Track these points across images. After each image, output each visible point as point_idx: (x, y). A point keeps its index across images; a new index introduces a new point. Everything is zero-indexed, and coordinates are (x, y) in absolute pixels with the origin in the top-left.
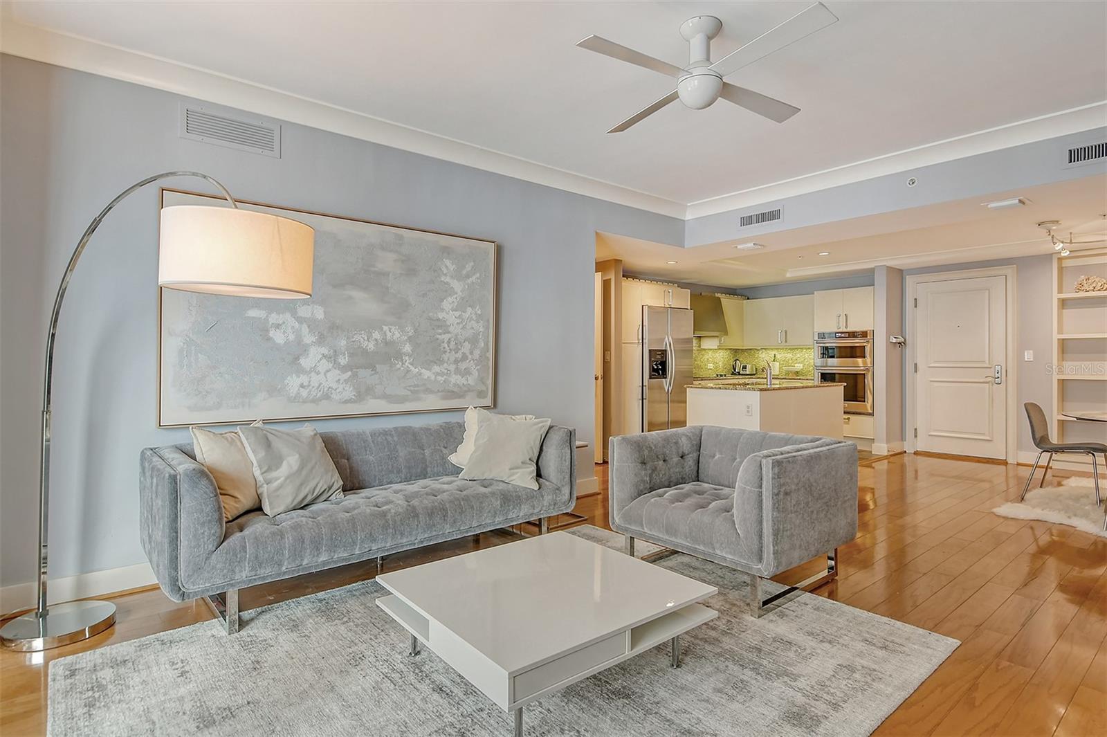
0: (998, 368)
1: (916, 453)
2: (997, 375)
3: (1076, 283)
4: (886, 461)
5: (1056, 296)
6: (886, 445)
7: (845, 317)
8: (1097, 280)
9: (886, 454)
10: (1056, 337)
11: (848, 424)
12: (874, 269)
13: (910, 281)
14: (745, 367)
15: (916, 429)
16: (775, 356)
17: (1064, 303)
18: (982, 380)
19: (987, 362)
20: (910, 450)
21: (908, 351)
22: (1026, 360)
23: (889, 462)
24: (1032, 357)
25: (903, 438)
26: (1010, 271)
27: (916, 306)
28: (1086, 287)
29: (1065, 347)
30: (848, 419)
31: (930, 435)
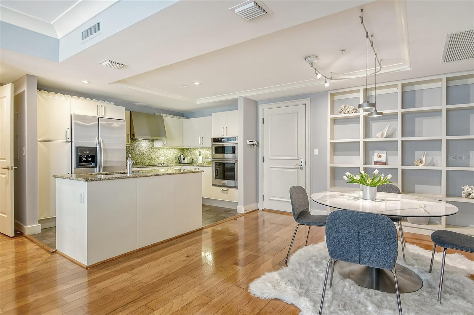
0: (302, 160)
1: (264, 210)
2: (301, 164)
3: (339, 109)
4: (243, 217)
5: (329, 116)
6: (243, 207)
7: (226, 128)
8: (350, 107)
9: (243, 213)
10: (329, 141)
11: (228, 193)
12: (237, 99)
13: (260, 107)
14: (184, 159)
15: (263, 196)
16: (200, 153)
17: (334, 121)
18: (294, 167)
19: (296, 156)
20: (261, 208)
21: (260, 149)
22: (315, 155)
23: (245, 217)
24: (318, 154)
25: (257, 201)
26: (307, 101)
27: (263, 123)
28: (344, 111)
29: (335, 147)
30: (228, 190)
31: (270, 199)
